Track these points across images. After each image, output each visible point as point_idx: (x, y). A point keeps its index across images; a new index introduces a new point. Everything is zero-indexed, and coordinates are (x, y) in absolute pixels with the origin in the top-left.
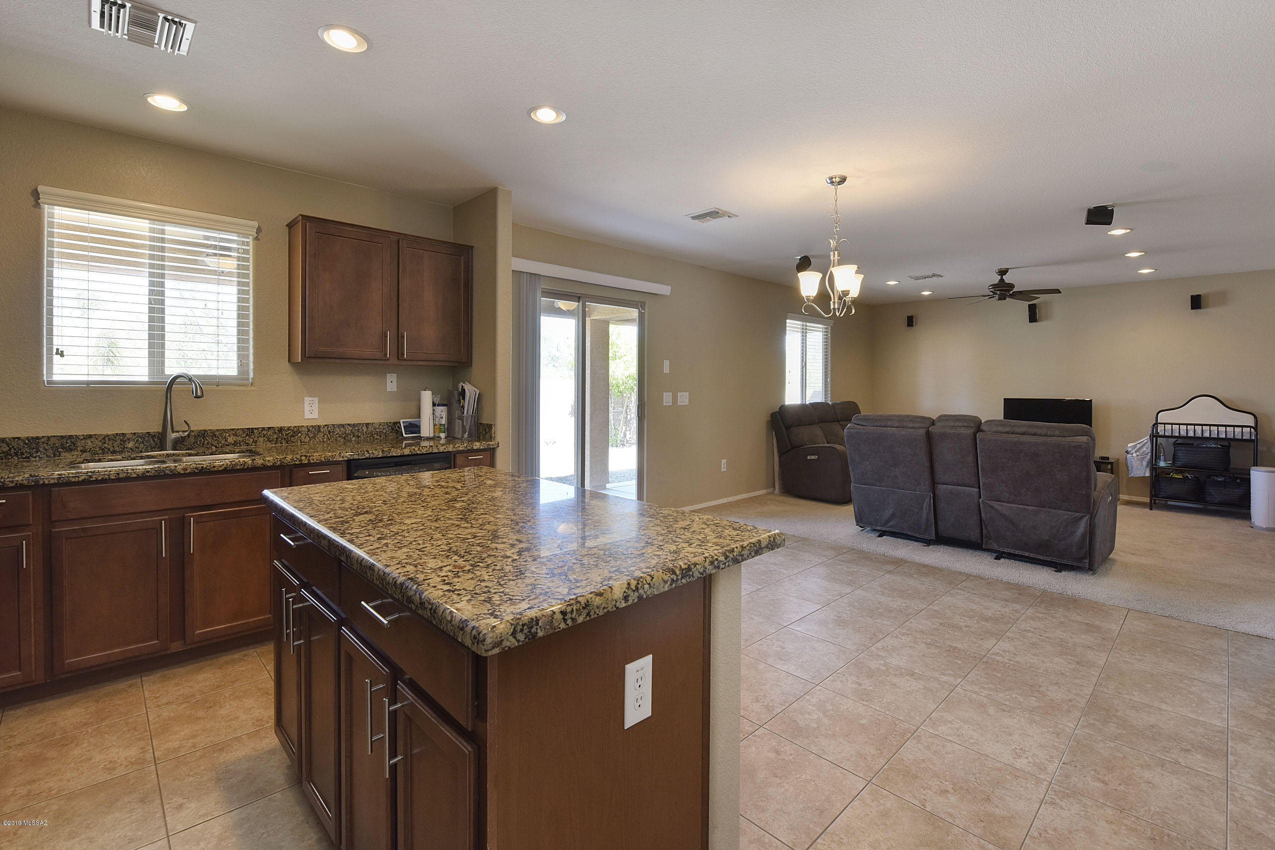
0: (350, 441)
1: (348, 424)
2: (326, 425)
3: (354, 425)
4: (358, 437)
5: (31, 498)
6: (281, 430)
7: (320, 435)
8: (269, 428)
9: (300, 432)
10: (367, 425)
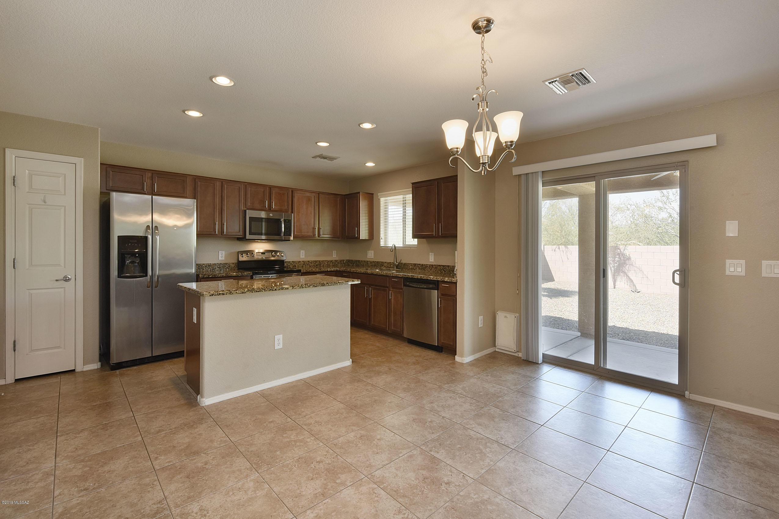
0: (442, 272)
1: (442, 265)
2: (435, 265)
3: (444, 266)
4: (445, 271)
5: (351, 275)
6: (422, 265)
7: (433, 269)
8: (420, 264)
9: (427, 267)
10: (448, 266)
